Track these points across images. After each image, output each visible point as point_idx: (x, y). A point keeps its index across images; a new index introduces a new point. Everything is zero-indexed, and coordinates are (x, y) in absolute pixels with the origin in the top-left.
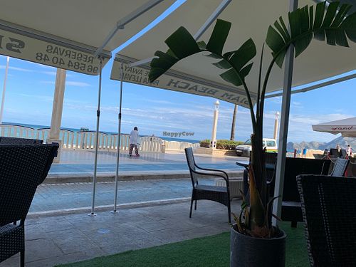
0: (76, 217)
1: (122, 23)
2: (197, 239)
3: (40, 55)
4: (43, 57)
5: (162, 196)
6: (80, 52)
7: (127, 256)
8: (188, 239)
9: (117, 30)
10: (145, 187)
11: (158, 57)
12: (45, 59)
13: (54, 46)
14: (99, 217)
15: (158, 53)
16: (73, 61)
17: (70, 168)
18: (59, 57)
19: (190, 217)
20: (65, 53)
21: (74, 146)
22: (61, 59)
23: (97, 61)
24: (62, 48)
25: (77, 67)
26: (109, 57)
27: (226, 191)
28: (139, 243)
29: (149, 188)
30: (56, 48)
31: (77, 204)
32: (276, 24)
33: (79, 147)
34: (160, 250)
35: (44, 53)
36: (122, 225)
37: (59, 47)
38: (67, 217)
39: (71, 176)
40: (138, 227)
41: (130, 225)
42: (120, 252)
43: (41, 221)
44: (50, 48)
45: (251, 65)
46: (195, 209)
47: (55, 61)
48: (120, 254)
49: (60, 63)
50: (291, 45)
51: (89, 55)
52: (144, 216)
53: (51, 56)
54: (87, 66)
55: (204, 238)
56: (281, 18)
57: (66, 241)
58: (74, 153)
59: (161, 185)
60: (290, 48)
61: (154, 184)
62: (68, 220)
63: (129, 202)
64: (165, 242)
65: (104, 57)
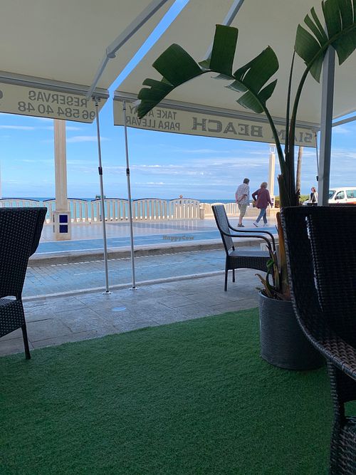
0: (87, 296)
1: (112, 50)
2: (230, 313)
3: (22, 104)
4: (27, 107)
5: (195, 270)
6: (69, 95)
7: (143, 333)
8: (219, 313)
9: (107, 60)
10: (175, 260)
11: (150, 87)
12: (29, 109)
13: (37, 91)
14: (115, 295)
15: (147, 82)
16: (64, 107)
17: (83, 244)
18: (46, 104)
19: (226, 290)
20: (51, 99)
21: (90, 219)
22: (48, 106)
23: (91, 103)
24: (47, 92)
25: (69, 114)
26: (106, 97)
27: (269, 256)
28: (159, 319)
29: (180, 262)
30: (40, 93)
31: (91, 284)
32: (307, 20)
33: (95, 219)
34: (182, 326)
35: (27, 101)
36: (140, 302)
37: (43, 91)
38: (78, 297)
39: (85, 253)
40: (159, 303)
41: (151, 301)
42: (135, 329)
43: (49, 302)
44: (32, 94)
45: (274, 84)
46: (234, 281)
47: (42, 110)
48: (135, 331)
49: (48, 112)
50: (330, 47)
51: (81, 97)
52: (169, 291)
53: (35, 104)
54: (81, 112)
55: (238, 312)
56: (312, 10)
57: (76, 320)
58: (90, 227)
59: (196, 257)
60: (328, 52)
61: (188, 257)
62: (79, 300)
63: (154, 278)
64: (191, 317)
65: (100, 97)
